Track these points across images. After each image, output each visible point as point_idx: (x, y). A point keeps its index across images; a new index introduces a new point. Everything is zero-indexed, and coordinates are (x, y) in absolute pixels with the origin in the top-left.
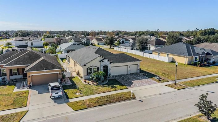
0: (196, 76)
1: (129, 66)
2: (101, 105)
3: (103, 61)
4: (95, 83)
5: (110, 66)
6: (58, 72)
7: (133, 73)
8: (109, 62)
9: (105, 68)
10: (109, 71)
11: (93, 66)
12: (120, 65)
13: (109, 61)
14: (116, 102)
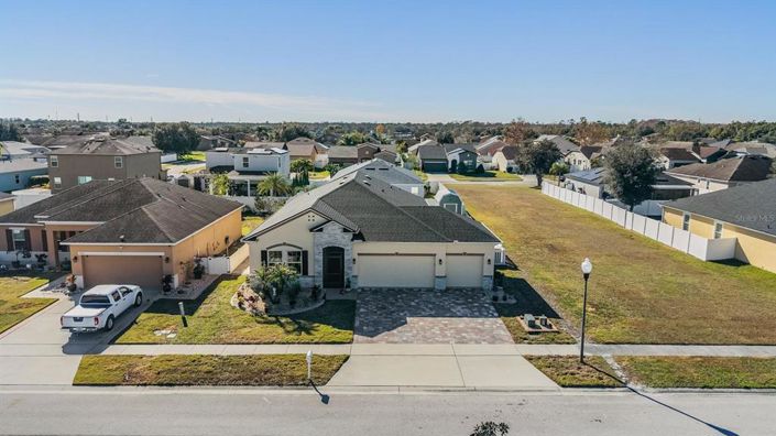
0: (765, 340)
1: (437, 258)
2: (167, 385)
3: (321, 230)
4: (261, 305)
5: (354, 249)
6: (162, 254)
7: (460, 290)
8: (349, 236)
9: (334, 257)
10: (350, 268)
11: (284, 244)
12: (400, 252)
13: (345, 230)
14: (233, 383)
